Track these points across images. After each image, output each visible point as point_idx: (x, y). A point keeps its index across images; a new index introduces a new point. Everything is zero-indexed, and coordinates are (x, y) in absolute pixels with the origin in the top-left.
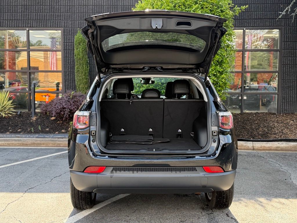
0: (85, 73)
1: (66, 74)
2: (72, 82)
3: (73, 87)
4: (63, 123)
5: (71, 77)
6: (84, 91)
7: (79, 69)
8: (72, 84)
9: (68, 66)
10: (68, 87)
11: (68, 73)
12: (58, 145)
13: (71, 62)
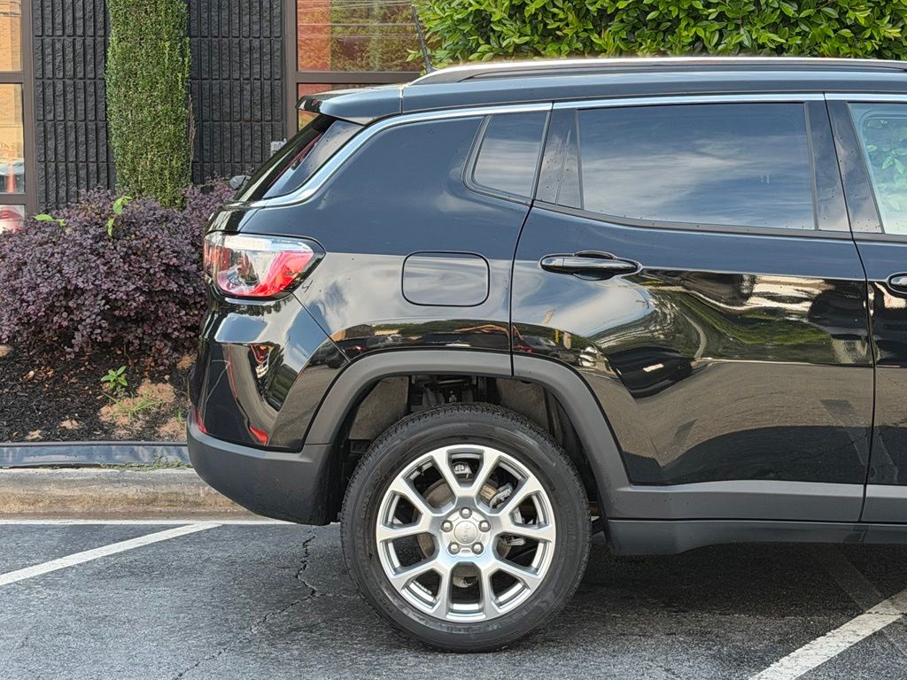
0: (172, 88)
1: (49, 92)
2: (82, 139)
3: (93, 167)
4: (57, 380)
5: (81, 107)
6: (163, 189)
7: (135, 66)
8: (82, 148)
9: (58, 46)
10: (62, 167)
11: (60, 86)
12: (57, 508)
13: (80, 23)
